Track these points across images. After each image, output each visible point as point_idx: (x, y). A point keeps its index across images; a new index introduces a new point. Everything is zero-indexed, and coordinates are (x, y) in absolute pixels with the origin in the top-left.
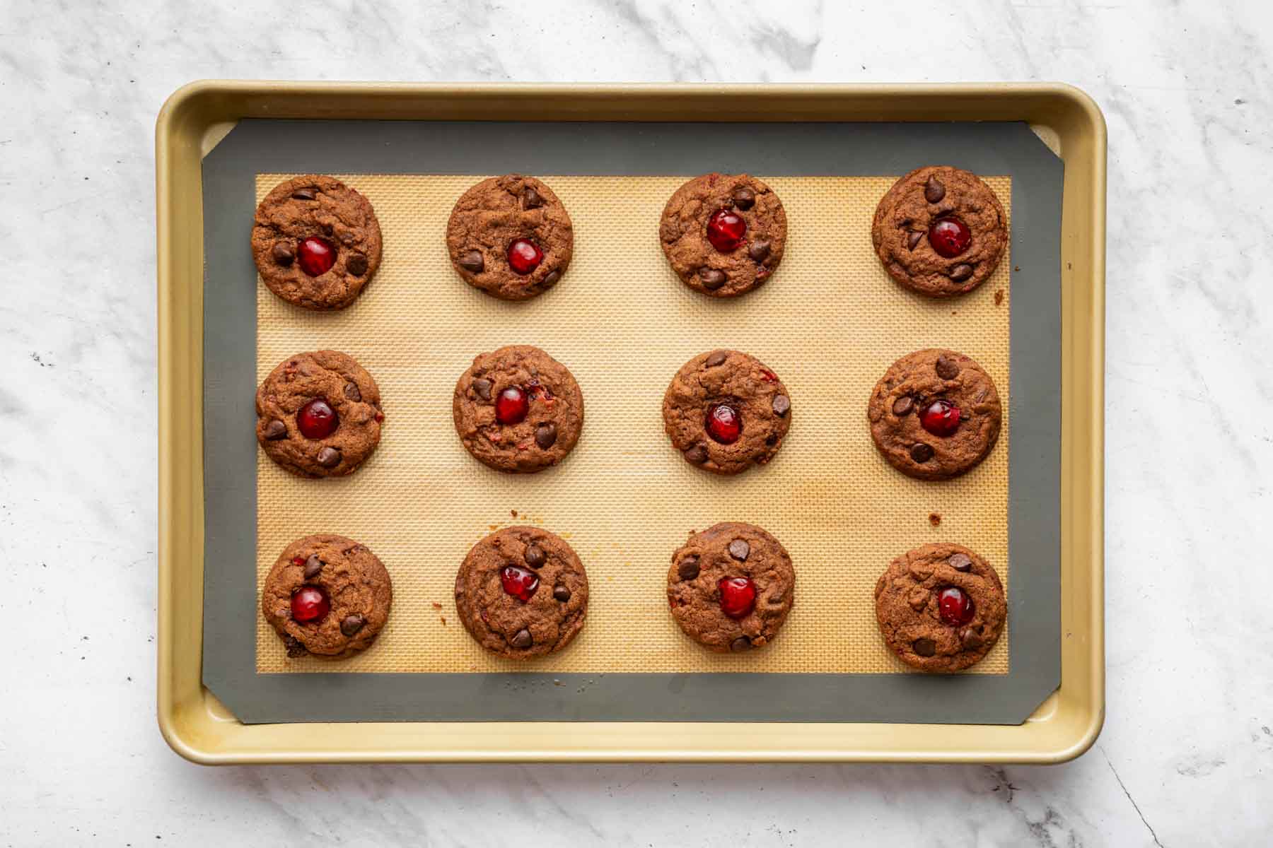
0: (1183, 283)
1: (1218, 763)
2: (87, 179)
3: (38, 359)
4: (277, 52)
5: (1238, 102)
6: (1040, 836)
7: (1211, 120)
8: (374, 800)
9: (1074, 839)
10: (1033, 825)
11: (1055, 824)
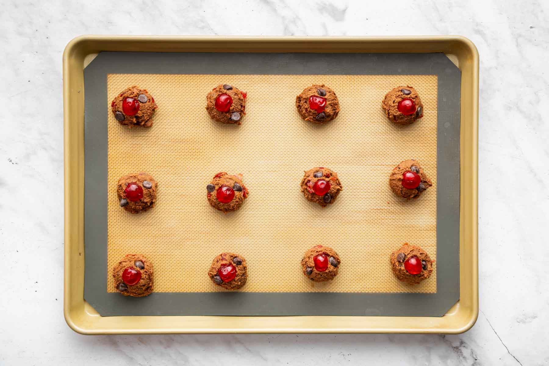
0: (510, 107)
1: (535, 317)
2: (29, 81)
3: (11, 161)
4: (110, 23)
5: (531, 27)
6: (458, 352)
7: (520, 36)
8: (166, 348)
9: (472, 353)
10: (455, 348)
11: (464, 346)
